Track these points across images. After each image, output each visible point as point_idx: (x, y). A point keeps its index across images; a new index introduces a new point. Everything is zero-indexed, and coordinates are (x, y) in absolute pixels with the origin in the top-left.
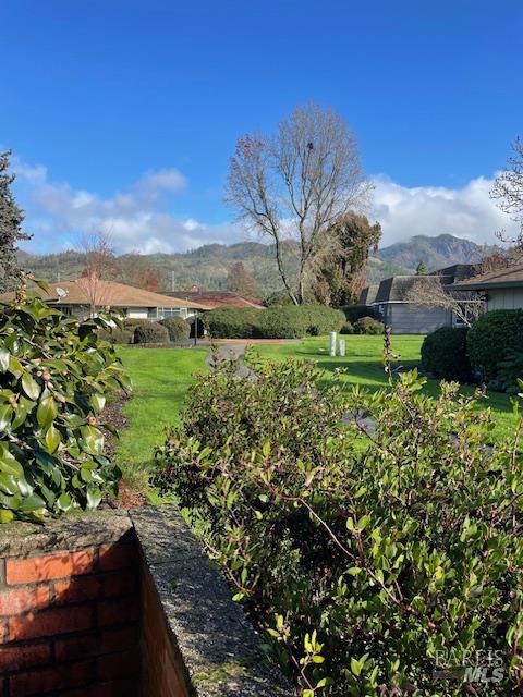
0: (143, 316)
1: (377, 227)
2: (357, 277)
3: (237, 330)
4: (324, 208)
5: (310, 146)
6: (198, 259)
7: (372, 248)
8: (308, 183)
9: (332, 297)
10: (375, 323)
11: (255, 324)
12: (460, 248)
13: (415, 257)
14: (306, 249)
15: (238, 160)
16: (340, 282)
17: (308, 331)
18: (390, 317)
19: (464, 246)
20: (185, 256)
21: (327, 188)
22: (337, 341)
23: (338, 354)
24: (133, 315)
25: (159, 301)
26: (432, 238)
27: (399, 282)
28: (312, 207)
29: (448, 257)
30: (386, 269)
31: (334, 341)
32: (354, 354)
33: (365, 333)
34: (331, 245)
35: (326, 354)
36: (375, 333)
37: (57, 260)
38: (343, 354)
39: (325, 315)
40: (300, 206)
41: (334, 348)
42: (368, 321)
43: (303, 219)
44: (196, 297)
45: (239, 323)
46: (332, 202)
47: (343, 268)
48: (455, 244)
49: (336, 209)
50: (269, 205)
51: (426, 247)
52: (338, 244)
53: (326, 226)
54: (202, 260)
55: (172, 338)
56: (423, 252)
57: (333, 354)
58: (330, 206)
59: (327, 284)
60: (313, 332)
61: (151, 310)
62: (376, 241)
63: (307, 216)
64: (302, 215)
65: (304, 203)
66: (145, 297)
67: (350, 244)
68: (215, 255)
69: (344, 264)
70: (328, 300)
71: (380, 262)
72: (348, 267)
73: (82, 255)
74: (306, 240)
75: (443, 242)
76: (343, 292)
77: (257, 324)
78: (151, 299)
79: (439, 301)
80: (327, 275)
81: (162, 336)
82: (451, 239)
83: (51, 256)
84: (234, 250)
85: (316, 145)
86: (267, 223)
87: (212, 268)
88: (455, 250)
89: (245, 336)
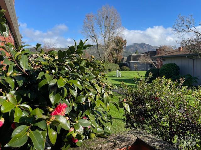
1: (125, 41)
2: (120, 55)
4: (111, 35)
5: (107, 17)
7: (124, 46)
8: (106, 28)
9: (113, 60)
10: (127, 68)
12: (147, 47)
13: (134, 49)
15: (86, 21)
16: (115, 56)
17: (108, 70)
18: (131, 66)
19: (148, 46)
21: (112, 29)
22: (119, 73)
23: (119, 77)
26: (139, 44)
27: (133, 56)
28: (108, 35)
29: (143, 49)
30: (126, 53)
31: (118, 73)
32: (123, 77)
33: (124, 70)
34: (113, 45)
35: (116, 77)
36: (127, 71)
38: (120, 77)
39: (113, 66)
40: (104, 34)
41: (118, 75)
42: (125, 67)
43: (105, 38)
46: (114, 33)
47: (116, 52)
48: (145, 46)
49: (115, 35)
50: (95, 34)
51: (138, 46)
52: (115, 45)
56: (137, 47)
57: (118, 77)
58: (113, 34)
59: (111, 57)
60: (110, 70)
62: (125, 44)
65: (105, 33)
67: (118, 45)
69: (116, 51)
70: (112, 61)
71: (125, 51)
72: (117, 52)
74: (106, 44)
75: (142, 45)
76: (116, 59)
79: (148, 61)
80: (112, 54)
82: (144, 44)
86: (95, 40)
88: (145, 47)
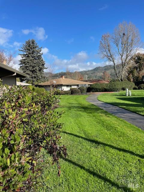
0: (76, 87)
2: (141, 72)
3: (100, 90)
4: (129, 52)
5: (124, 34)
6: (94, 71)
8: (123, 45)
9: (133, 79)
11: (105, 88)
14: (123, 65)
16: (136, 74)
17: (122, 89)
20: (91, 71)
21: (130, 46)
22: (129, 92)
23: (129, 95)
24: (73, 87)
25: (80, 83)
28: (125, 52)
32: (134, 95)
35: (125, 95)
37: (59, 74)
38: (131, 95)
39: (127, 84)
43: (122, 56)
44: (91, 81)
45: (100, 88)
46: (131, 50)
49: (132, 52)
50: (111, 53)
52: (134, 63)
53: (129, 58)
54: (96, 71)
55: (82, 93)
57: (127, 95)
59: (131, 75)
60: (124, 89)
61: (78, 85)
63: (123, 55)
64: (122, 55)
65: (122, 51)
66: (76, 82)
68: (99, 70)
72: (138, 69)
73: (65, 73)
74: (123, 62)
76: (137, 77)
77: (106, 88)
78: (78, 82)
80: (131, 72)
81: (78, 92)
83: (57, 74)
84: (105, 68)
85: (126, 34)
86: (111, 59)
87: (99, 73)
89: (103, 91)
